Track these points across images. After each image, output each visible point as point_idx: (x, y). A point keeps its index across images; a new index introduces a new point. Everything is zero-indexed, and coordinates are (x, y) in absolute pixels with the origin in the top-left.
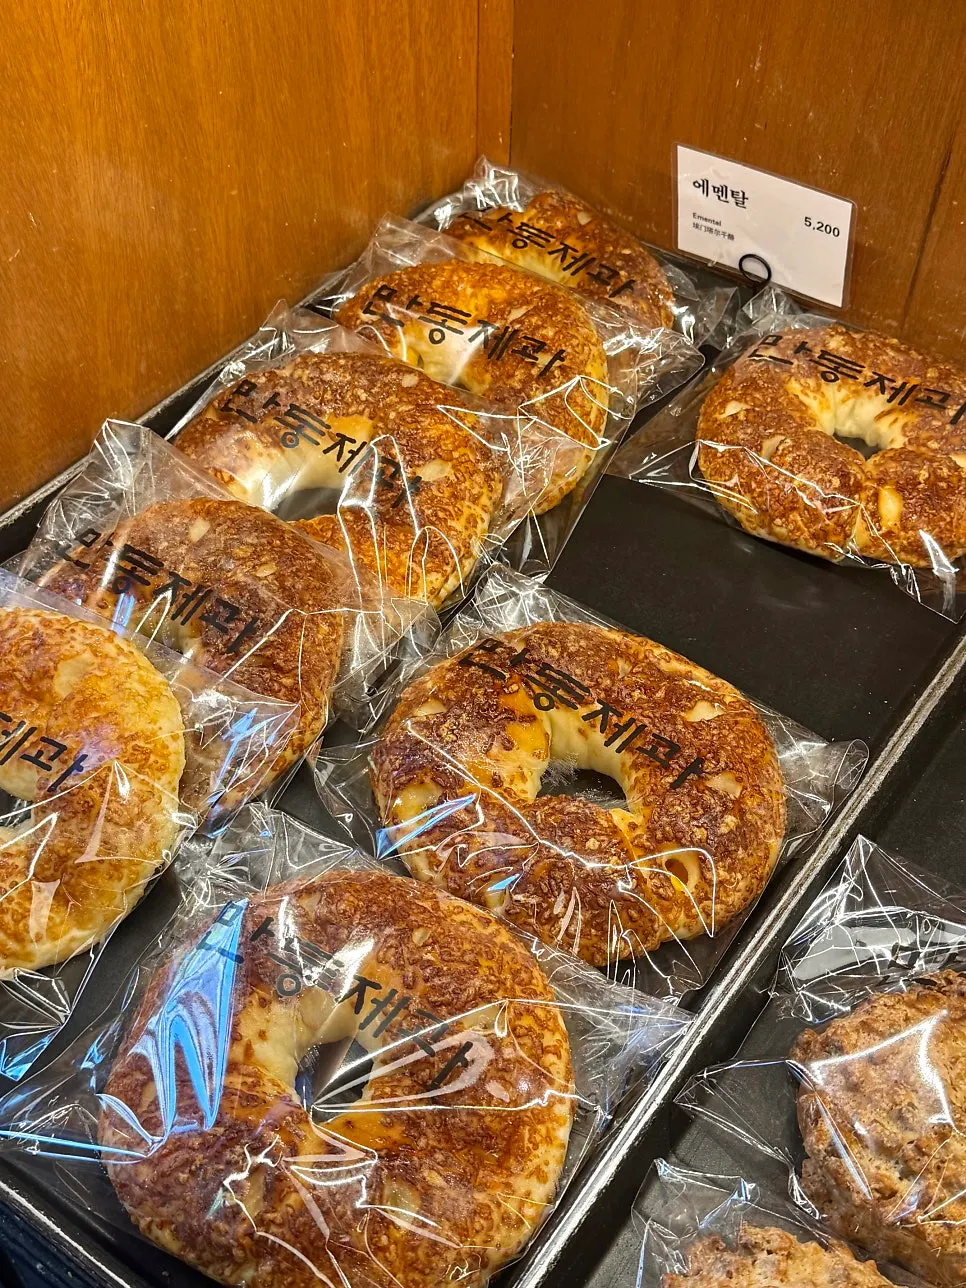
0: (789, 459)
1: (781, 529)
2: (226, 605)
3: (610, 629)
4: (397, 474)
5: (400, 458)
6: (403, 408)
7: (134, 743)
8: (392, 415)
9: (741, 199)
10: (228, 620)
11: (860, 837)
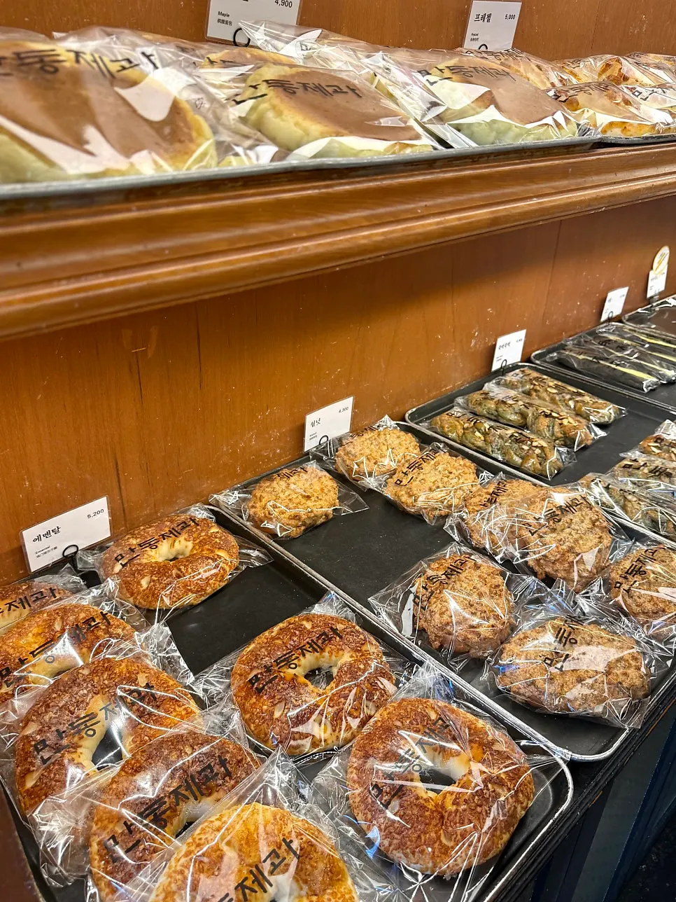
0: (190, 570)
1: (209, 590)
2: (203, 770)
3: (248, 647)
4: (139, 693)
5: (132, 688)
6: (105, 676)
7: (278, 819)
8: (106, 682)
9: (56, 531)
10: (212, 771)
11: (369, 599)
